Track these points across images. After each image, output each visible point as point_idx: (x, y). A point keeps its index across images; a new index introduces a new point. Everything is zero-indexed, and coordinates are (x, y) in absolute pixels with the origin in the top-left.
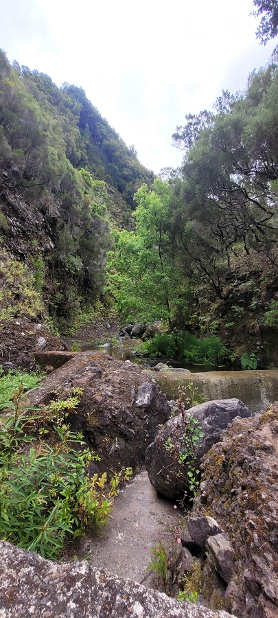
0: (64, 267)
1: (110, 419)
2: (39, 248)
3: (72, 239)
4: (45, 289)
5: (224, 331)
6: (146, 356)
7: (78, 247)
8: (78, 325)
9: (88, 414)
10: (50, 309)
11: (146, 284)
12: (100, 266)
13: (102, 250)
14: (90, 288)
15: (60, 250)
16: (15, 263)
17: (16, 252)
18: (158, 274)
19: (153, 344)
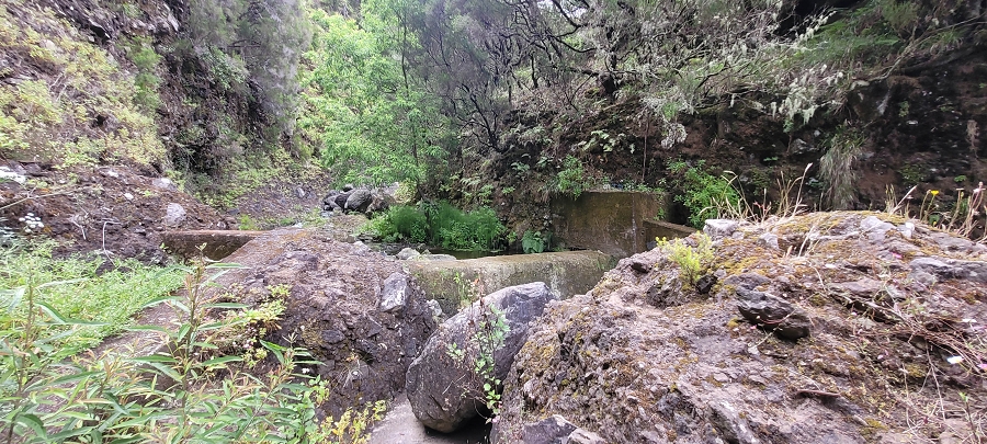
0: (203, 72)
1: (343, 332)
2: (141, 23)
3: (222, 17)
4: (161, 112)
5: (500, 200)
6: (378, 240)
7: (234, 37)
8: (238, 189)
9: (303, 327)
10: (176, 157)
11: (381, 118)
12: (284, 81)
13: (286, 49)
14: (262, 121)
15: (192, 36)
16: (86, 49)
17: (82, 24)
18: (401, 101)
19: (389, 220)
